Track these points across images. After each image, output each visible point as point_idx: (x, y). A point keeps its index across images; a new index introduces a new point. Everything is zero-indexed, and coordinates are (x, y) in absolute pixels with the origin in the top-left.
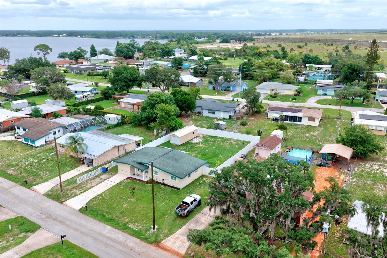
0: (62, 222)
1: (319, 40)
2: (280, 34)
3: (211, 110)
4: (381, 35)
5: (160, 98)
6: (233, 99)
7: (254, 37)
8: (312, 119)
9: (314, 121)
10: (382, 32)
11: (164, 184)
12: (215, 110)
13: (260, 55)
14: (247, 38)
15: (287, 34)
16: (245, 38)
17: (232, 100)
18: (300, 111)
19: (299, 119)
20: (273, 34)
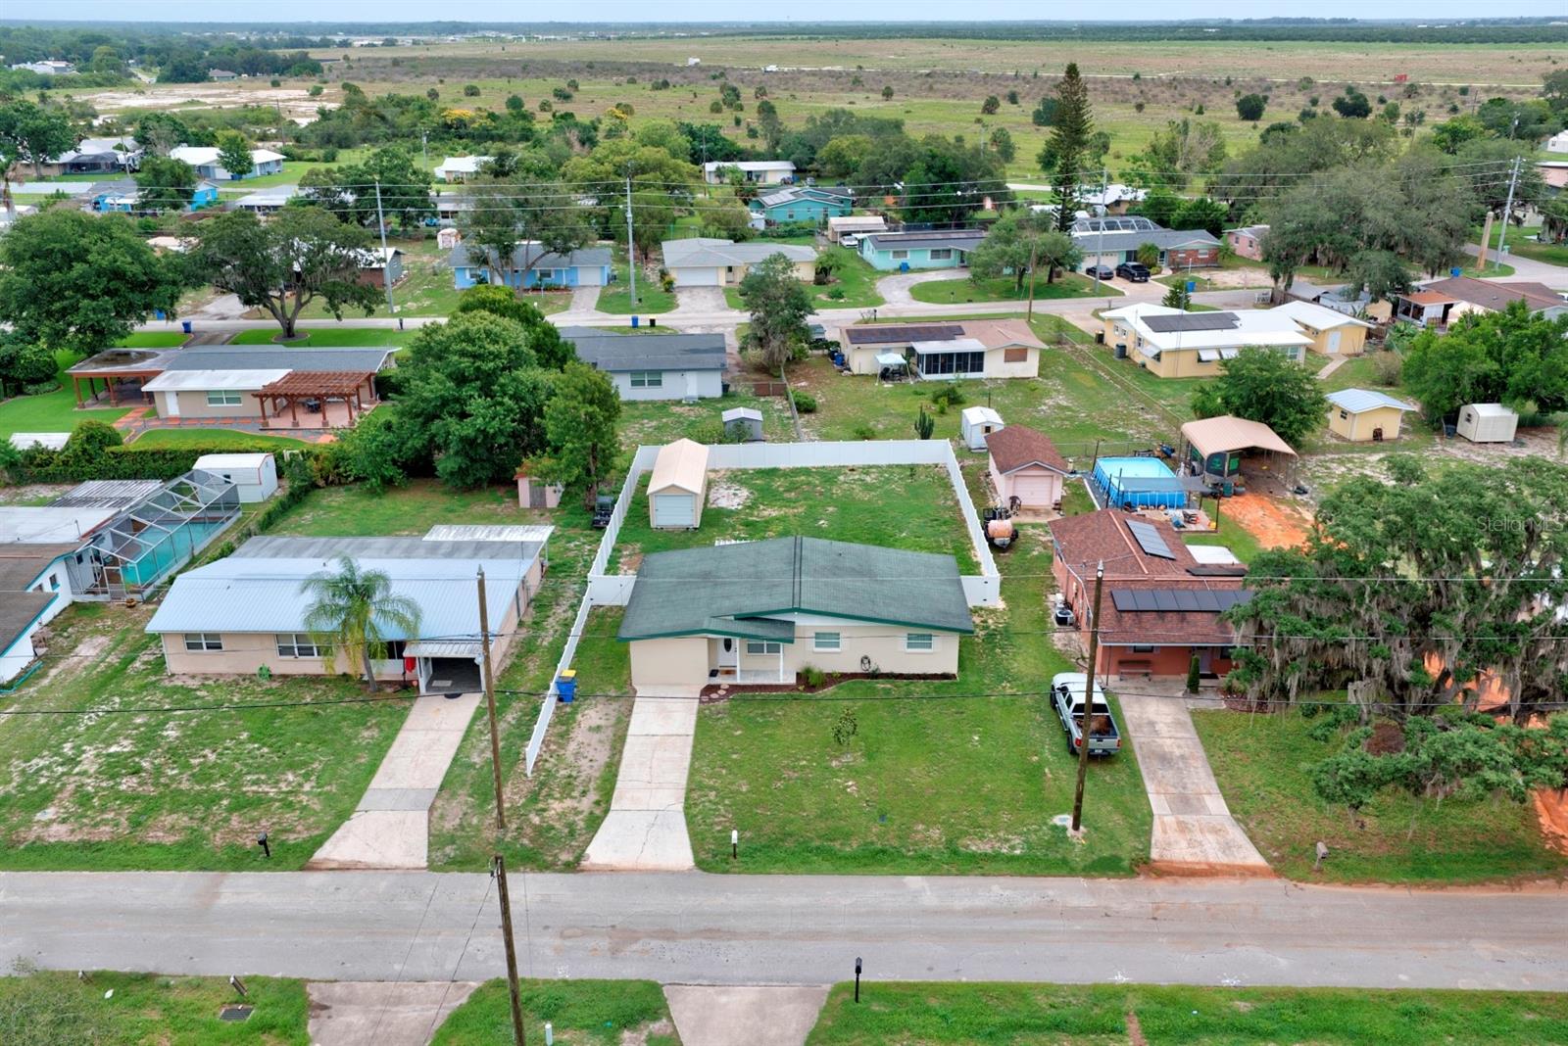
0: (710, 930)
1: (590, 66)
2: (389, 43)
3: (642, 372)
4: (766, 45)
5: (505, 344)
6: (635, 320)
7: (315, 54)
8: (1017, 354)
9: (1024, 359)
10: (751, 34)
11: (875, 676)
12: (660, 372)
13: (462, 131)
14: (285, 60)
15: (415, 43)
16: (275, 58)
17: (630, 323)
18: (960, 332)
19: (976, 360)
20: (358, 41)
